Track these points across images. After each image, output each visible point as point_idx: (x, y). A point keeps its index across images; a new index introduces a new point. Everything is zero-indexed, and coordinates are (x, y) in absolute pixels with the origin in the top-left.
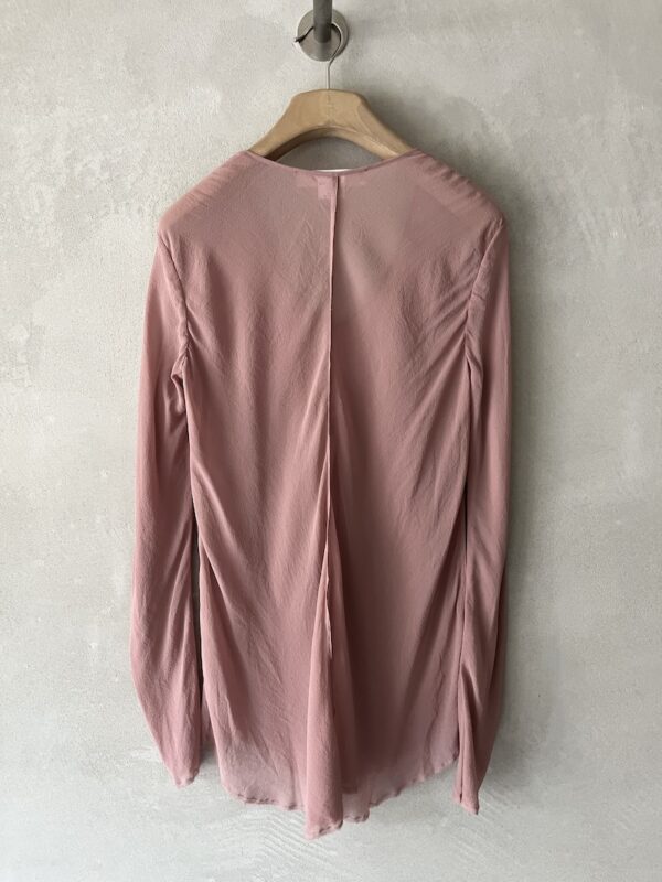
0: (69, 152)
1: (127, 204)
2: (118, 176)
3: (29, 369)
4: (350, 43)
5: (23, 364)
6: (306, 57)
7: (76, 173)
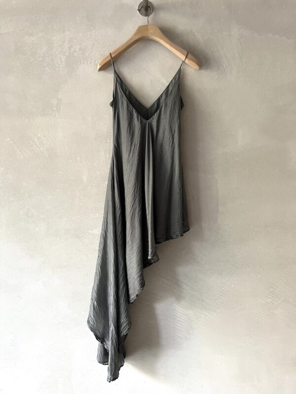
0: (69, 45)
2: (84, 52)
3: (57, 112)
6: (141, 16)
7: (72, 52)
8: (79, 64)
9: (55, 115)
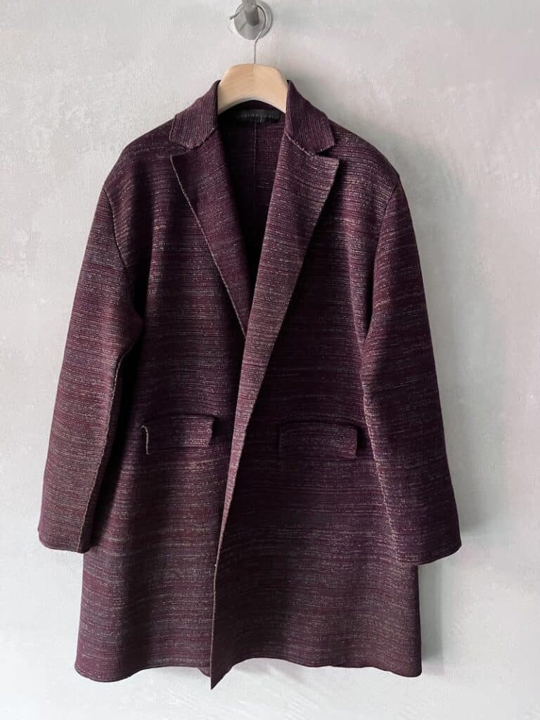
0: (62, 103)
1: (103, 143)
2: (97, 122)
3: (27, 263)
4: (273, 27)
5: (24, 260)
6: (240, 36)
7: (67, 119)
8: (84, 149)
9: (23, 271)
